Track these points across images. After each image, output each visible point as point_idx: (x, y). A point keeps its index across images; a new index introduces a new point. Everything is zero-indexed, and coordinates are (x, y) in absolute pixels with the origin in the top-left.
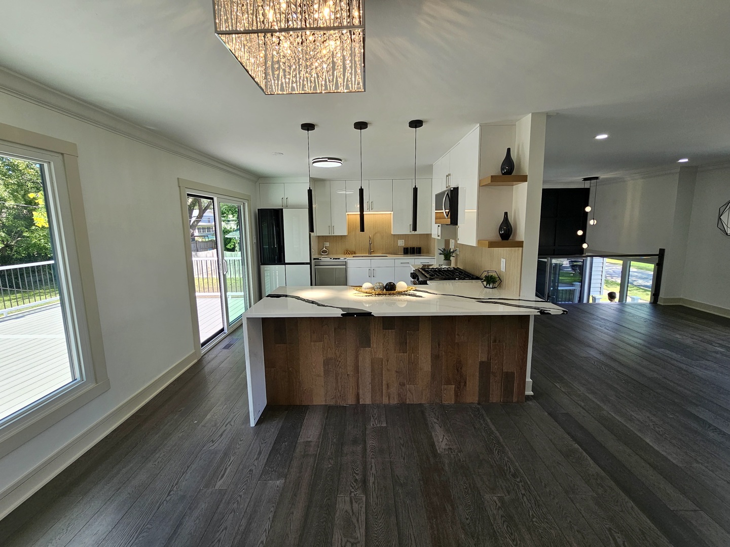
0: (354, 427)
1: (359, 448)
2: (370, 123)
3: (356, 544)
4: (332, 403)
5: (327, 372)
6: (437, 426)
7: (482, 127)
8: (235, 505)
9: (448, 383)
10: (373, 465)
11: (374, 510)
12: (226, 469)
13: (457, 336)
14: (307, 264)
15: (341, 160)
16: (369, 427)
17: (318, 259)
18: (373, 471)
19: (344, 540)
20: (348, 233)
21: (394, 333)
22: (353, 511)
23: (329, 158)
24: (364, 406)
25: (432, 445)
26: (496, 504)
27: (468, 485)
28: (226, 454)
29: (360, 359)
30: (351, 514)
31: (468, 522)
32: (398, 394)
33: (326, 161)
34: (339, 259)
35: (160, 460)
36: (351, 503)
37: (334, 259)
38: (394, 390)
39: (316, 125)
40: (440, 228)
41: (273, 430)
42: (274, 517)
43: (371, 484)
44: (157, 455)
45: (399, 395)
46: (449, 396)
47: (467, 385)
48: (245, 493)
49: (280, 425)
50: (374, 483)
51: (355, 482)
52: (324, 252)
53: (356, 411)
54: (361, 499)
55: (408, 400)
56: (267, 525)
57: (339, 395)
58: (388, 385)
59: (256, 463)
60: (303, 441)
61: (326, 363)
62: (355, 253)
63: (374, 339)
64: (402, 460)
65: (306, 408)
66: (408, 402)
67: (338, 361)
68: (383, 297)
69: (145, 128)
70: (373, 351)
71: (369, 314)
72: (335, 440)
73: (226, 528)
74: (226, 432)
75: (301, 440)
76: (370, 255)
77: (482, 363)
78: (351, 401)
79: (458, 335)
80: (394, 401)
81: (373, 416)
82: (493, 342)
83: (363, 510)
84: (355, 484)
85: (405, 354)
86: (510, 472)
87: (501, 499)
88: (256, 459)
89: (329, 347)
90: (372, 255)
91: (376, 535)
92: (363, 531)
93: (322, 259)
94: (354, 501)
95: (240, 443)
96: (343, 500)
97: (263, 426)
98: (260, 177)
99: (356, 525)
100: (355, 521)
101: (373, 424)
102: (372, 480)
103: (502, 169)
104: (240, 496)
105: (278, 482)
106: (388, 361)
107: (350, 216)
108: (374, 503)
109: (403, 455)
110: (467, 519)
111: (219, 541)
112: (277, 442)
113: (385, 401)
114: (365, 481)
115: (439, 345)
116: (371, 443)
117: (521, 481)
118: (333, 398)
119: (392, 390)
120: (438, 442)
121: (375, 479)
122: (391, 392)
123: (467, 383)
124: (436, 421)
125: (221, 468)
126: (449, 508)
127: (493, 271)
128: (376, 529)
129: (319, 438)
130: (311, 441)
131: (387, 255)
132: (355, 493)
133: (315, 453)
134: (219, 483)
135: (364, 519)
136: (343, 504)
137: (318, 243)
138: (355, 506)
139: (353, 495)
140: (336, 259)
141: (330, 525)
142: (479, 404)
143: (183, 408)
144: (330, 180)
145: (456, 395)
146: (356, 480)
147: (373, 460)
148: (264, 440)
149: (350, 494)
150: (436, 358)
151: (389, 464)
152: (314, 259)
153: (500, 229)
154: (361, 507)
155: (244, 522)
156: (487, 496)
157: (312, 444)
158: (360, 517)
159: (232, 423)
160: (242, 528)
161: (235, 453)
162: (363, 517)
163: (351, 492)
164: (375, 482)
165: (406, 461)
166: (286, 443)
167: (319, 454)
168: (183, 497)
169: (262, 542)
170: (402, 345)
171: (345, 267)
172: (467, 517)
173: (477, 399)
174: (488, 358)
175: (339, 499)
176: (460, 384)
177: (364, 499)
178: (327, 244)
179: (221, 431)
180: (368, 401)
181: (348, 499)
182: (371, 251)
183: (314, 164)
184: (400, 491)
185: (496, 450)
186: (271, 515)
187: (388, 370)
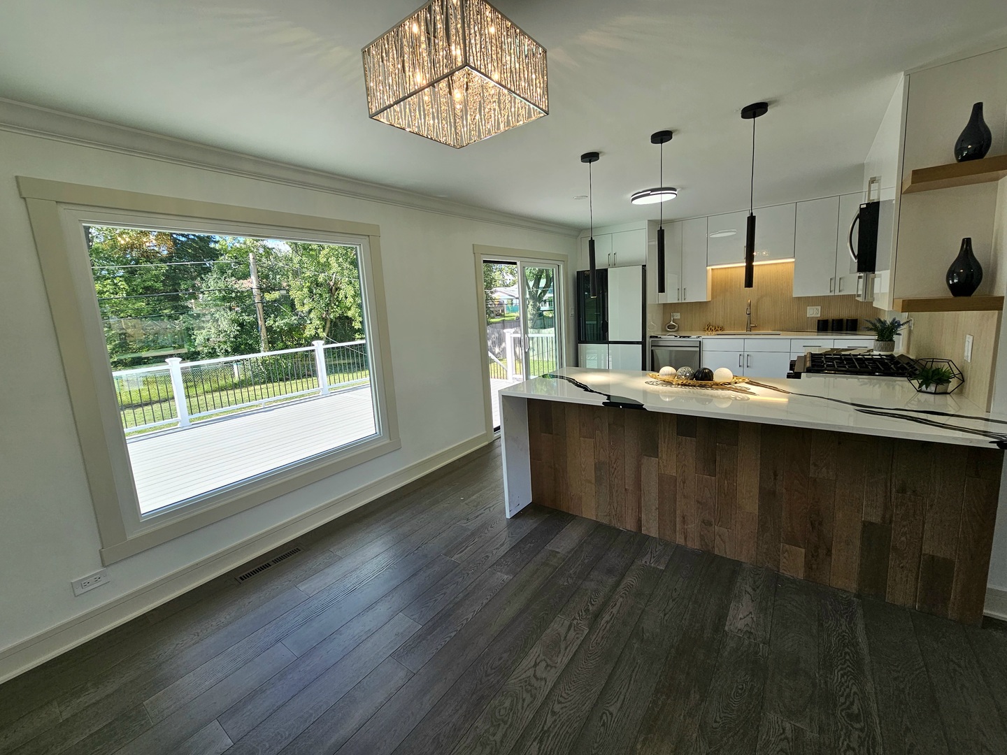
0: (619, 556)
1: (611, 580)
2: (676, 131)
3: (552, 667)
4: (605, 521)
5: (599, 480)
6: (746, 599)
7: (908, 76)
8: (460, 580)
9: (793, 541)
10: (618, 604)
11: (591, 648)
12: (467, 547)
13: (812, 467)
14: (637, 343)
15: (674, 190)
16: (638, 563)
17: (657, 337)
18: (615, 610)
19: (542, 657)
20: (712, 298)
21: (694, 443)
22: (565, 637)
23: (652, 190)
24: (647, 537)
25: (721, 618)
26: (784, 732)
27: (749, 688)
28: (473, 534)
29: (643, 472)
30: (562, 639)
31: (715, 725)
32: (701, 535)
33: (649, 195)
34: (688, 337)
35: (423, 520)
36: (569, 629)
37: (680, 337)
38: (692, 527)
39: (601, 152)
40: (861, 280)
41: (525, 528)
42: (487, 604)
43: (603, 622)
44: (422, 516)
45: (702, 538)
46: (794, 563)
47: (833, 557)
48: (473, 573)
49: (535, 525)
50: (607, 622)
51: (585, 611)
52: (671, 327)
53: (632, 539)
54: (583, 631)
55: (716, 549)
56: (477, 608)
57: (614, 513)
58: (684, 518)
59: (494, 552)
60: (551, 549)
61: (598, 467)
62: (722, 329)
63: (663, 448)
64: (662, 615)
65: (574, 517)
66: (716, 552)
67: (613, 467)
68: (687, 389)
69: (436, 197)
70: (661, 464)
71: (639, 407)
72: (586, 561)
73: (445, 594)
74: (482, 515)
75: (548, 547)
76: (748, 332)
77: (867, 525)
78: (630, 525)
79: (815, 465)
80: (694, 544)
81: (651, 552)
82: (898, 492)
83: (579, 642)
84: (584, 613)
85: (713, 478)
86: (849, 708)
87: (798, 732)
88: (497, 549)
89: (602, 448)
90: (753, 332)
91: (578, 671)
92: (566, 660)
93: (662, 337)
94: (572, 628)
95: (489, 529)
96: (562, 622)
97: (518, 521)
98: (582, 230)
99: (562, 651)
100: (563, 646)
101: (647, 560)
102: (607, 617)
103: (958, 150)
104: (468, 574)
105: (506, 577)
106: (684, 483)
107: (716, 271)
108: (595, 641)
109: (666, 611)
110: (716, 722)
111: (435, 600)
112: (524, 540)
113: (680, 540)
114: (597, 616)
115: (775, 475)
116: (630, 580)
117: (862, 730)
118: (606, 515)
119: (689, 526)
120: (734, 617)
121: (611, 619)
122: (688, 530)
123: (833, 551)
124: (749, 590)
125: (464, 545)
126: (694, 697)
127: (943, 360)
128: (582, 666)
129: (569, 553)
130: (558, 553)
131: (778, 332)
132: (579, 622)
133: (557, 565)
134: (456, 556)
135: (575, 650)
136: (558, 625)
137: (664, 314)
138: (572, 634)
139: (575, 622)
140: (684, 337)
141: (534, 636)
142: (858, 596)
143: (458, 484)
144: (682, 220)
145: (809, 567)
146: (587, 610)
147: (621, 599)
148: (512, 534)
149: (573, 620)
150: (767, 496)
151: (640, 612)
152: (651, 337)
153: (950, 275)
154: (577, 638)
155: (461, 595)
156: (772, 716)
157: (559, 556)
158: (571, 645)
159: (491, 509)
160: (458, 600)
161: (481, 536)
162: (574, 648)
163: (575, 619)
164: (609, 621)
165: (666, 618)
166: (532, 545)
167: (560, 568)
168: (425, 556)
169: (467, 619)
170: (709, 463)
171: (698, 349)
172: (718, 719)
173: (855, 586)
174: (883, 517)
175: (557, 619)
176: (818, 551)
177: (586, 632)
178: (677, 316)
179: (480, 512)
180: (654, 533)
181: (567, 623)
182: (752, 325)
183: (634, 202)
184: (636, 646)
185: (842, 669)
186: (485, 601)
187: (684, 496)
